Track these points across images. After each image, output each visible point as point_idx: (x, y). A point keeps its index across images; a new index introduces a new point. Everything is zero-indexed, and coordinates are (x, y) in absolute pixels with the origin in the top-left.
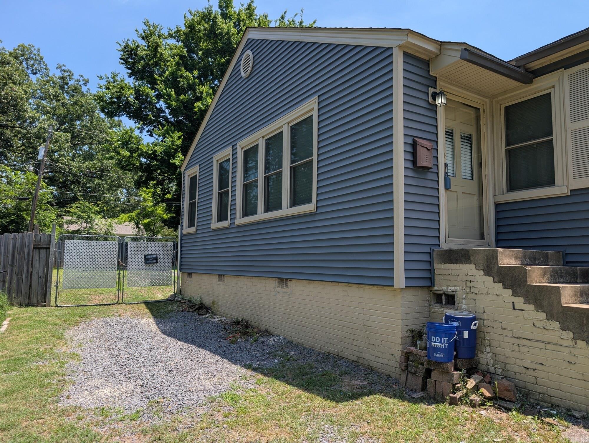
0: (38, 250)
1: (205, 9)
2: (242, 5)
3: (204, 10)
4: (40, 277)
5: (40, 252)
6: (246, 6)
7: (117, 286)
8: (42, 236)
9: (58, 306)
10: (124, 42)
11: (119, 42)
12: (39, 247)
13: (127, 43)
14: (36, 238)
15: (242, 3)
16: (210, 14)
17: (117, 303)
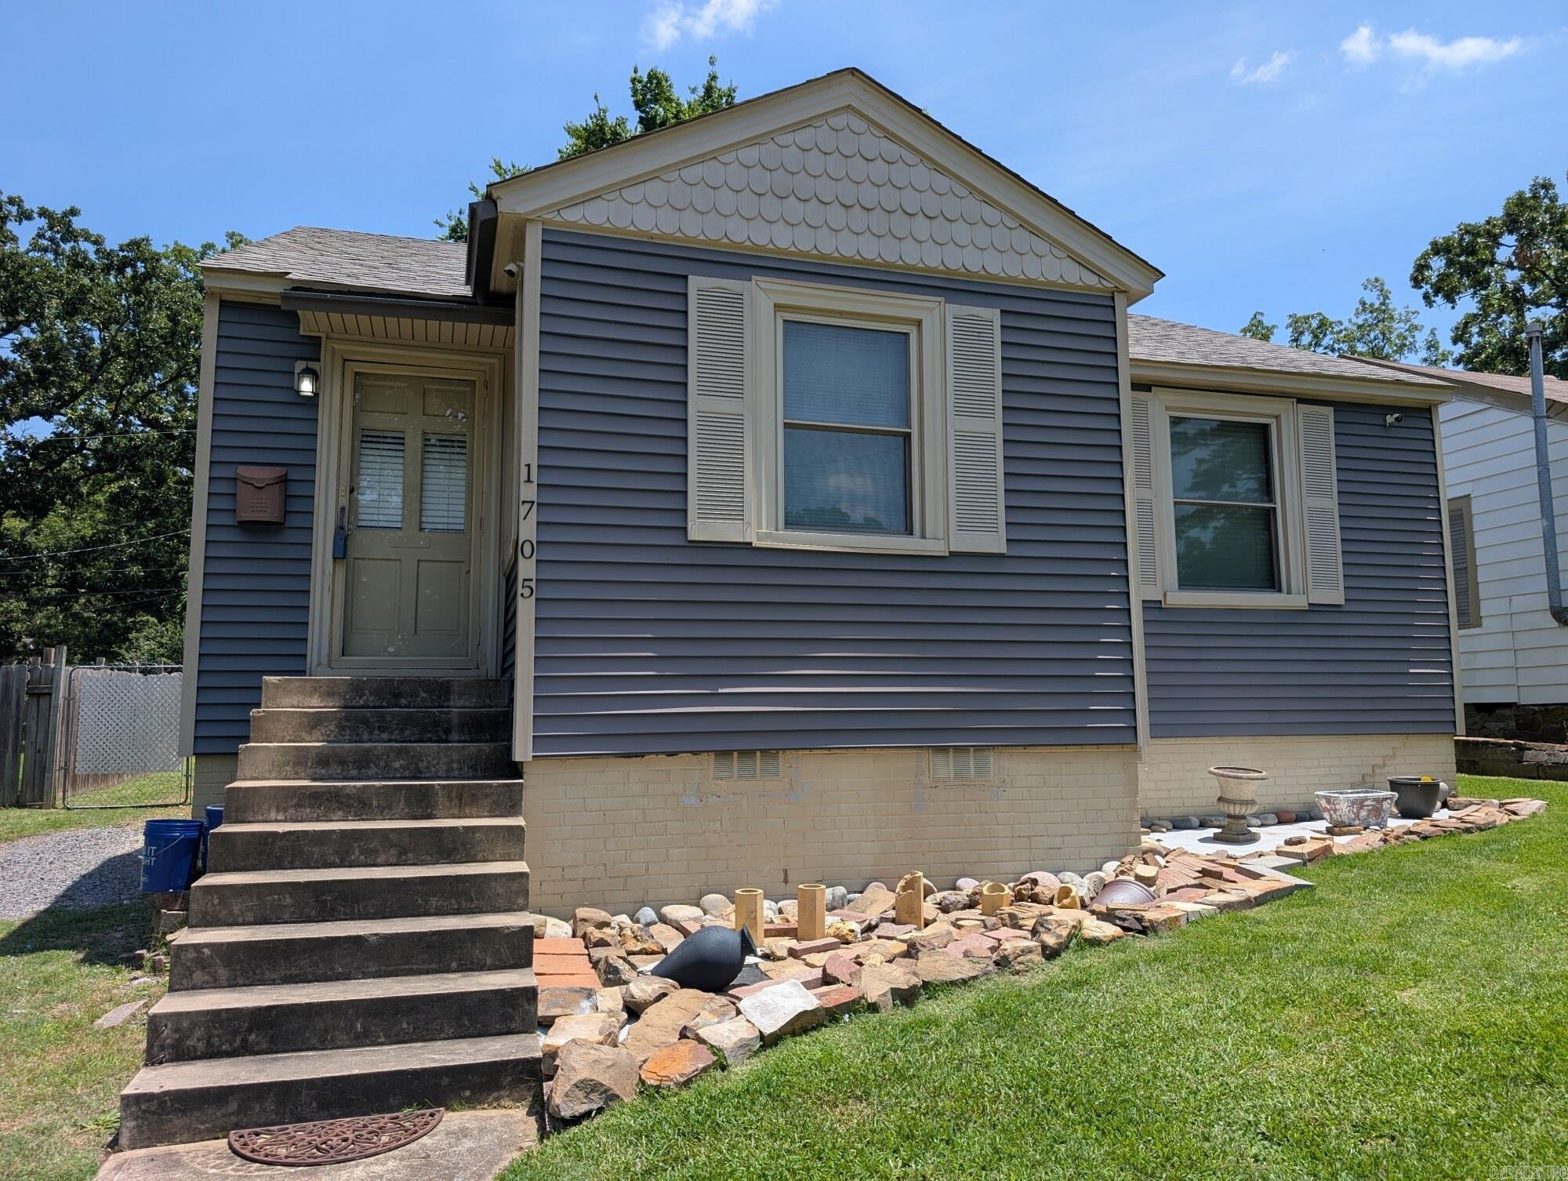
0: (35, 699)
1: (591, 118)
2: (694, 91)
3: (590, 122)
4: (39, 751)
5: (38, 702)
6: (701, 92)
7: (185, 767)
8: (44, 672)
9: (69, 809)
10: (450, 218)
11: (439, 221)
12: (37, 691)
13: (459, 219)
14: (32, 675)
15: (692, 87)
16: (601, 128)
17: (183, 804)
